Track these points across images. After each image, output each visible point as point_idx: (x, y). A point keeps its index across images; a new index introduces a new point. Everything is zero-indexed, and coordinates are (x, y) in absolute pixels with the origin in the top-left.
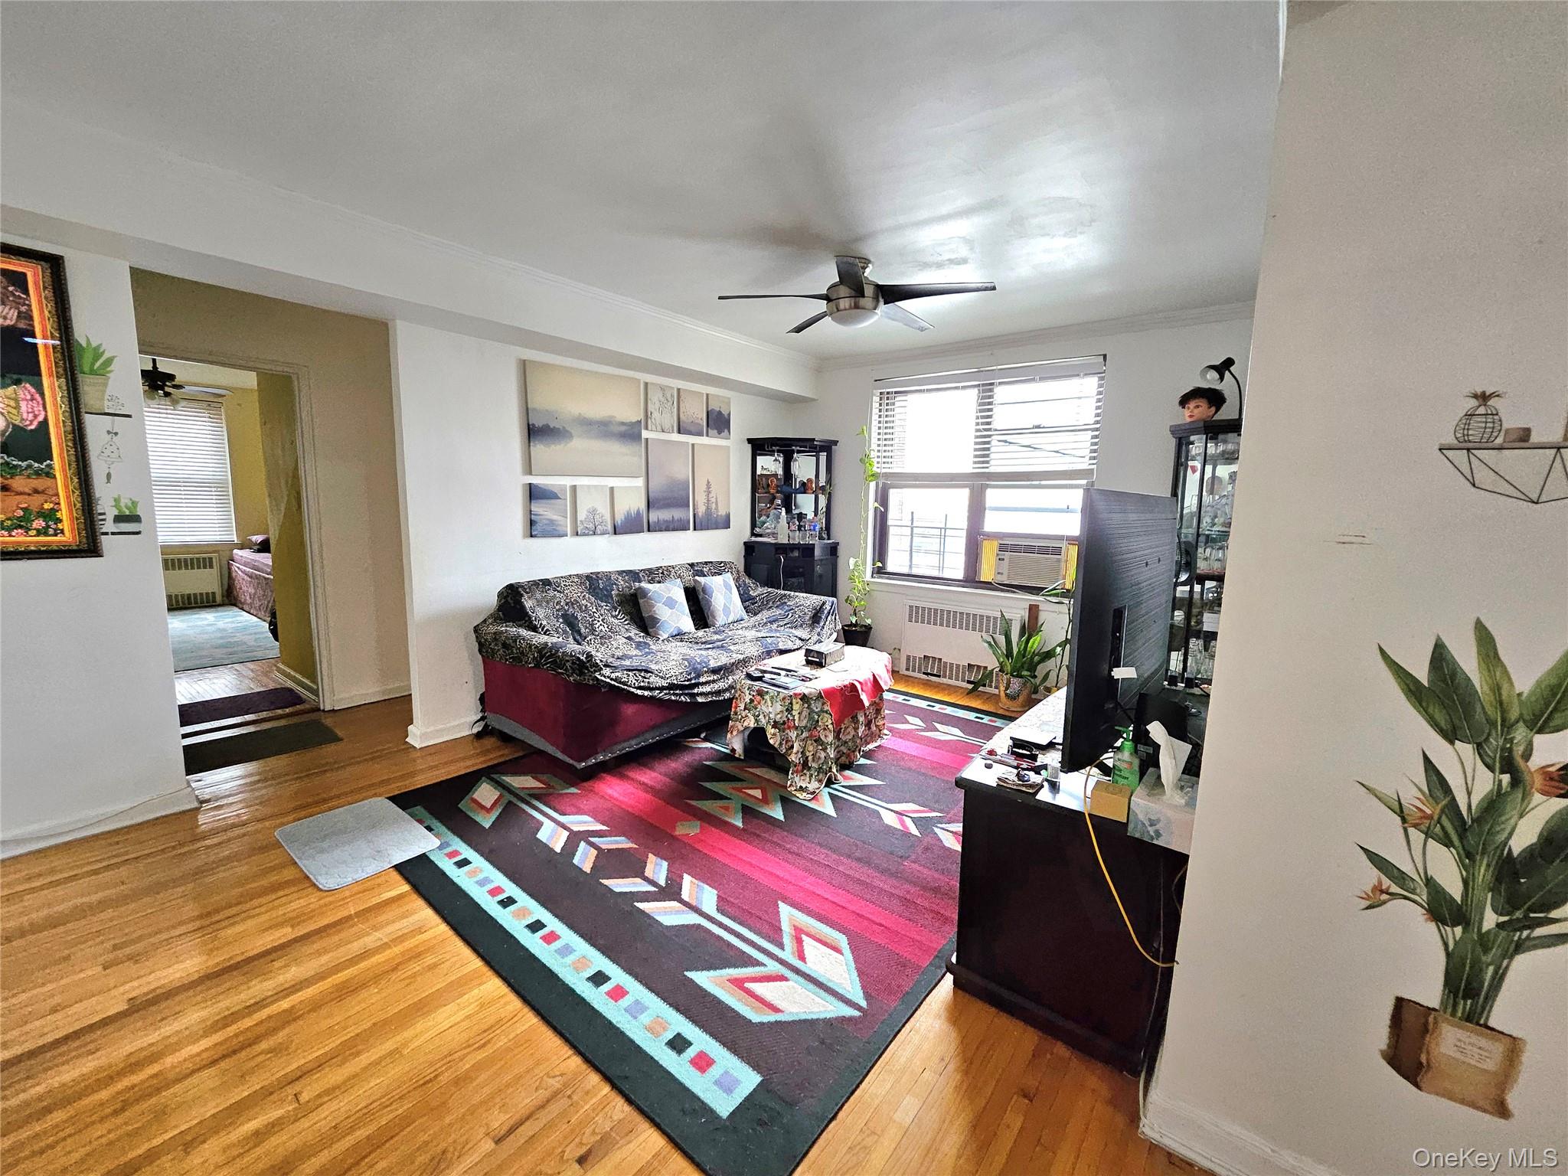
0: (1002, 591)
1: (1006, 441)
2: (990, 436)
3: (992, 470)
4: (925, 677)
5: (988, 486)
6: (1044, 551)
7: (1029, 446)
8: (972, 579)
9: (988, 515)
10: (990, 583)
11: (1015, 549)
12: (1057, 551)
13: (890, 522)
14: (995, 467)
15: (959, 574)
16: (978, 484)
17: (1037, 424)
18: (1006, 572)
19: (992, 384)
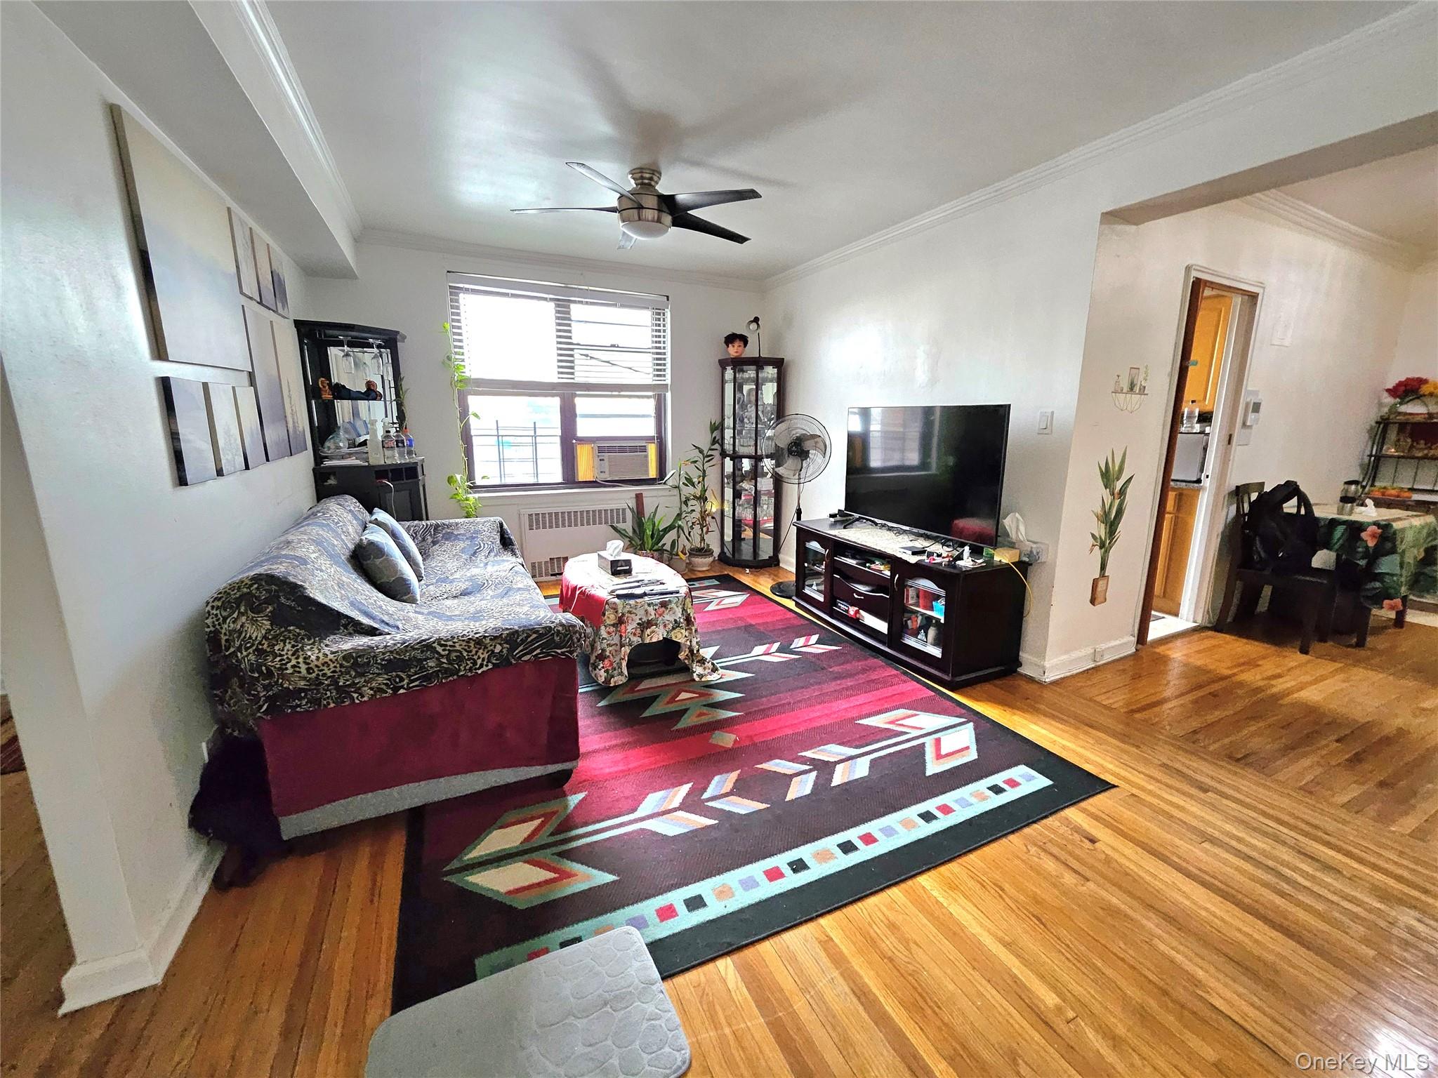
0: (609, 486)
1: (587, 356)
2: (572, 350)
3: (577, 380)
4: (554, 578)
5: (576, 395)
6: (634, 449)
7: (608, 362)
8: (570, 479)
9: (579, 421)
10: (595, 482)
11: (610, 450)
12: (644, 449)
13: (473, 433)
14: (580, 377)
15: (558, 477)
16: (567, 393)
17: (614, 343)
18: (607, 470)
19: (569, 301)
